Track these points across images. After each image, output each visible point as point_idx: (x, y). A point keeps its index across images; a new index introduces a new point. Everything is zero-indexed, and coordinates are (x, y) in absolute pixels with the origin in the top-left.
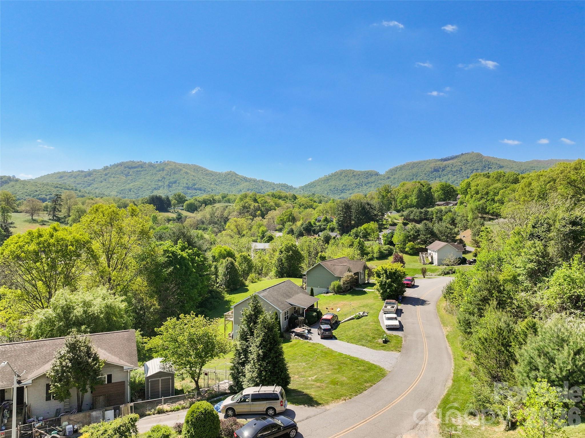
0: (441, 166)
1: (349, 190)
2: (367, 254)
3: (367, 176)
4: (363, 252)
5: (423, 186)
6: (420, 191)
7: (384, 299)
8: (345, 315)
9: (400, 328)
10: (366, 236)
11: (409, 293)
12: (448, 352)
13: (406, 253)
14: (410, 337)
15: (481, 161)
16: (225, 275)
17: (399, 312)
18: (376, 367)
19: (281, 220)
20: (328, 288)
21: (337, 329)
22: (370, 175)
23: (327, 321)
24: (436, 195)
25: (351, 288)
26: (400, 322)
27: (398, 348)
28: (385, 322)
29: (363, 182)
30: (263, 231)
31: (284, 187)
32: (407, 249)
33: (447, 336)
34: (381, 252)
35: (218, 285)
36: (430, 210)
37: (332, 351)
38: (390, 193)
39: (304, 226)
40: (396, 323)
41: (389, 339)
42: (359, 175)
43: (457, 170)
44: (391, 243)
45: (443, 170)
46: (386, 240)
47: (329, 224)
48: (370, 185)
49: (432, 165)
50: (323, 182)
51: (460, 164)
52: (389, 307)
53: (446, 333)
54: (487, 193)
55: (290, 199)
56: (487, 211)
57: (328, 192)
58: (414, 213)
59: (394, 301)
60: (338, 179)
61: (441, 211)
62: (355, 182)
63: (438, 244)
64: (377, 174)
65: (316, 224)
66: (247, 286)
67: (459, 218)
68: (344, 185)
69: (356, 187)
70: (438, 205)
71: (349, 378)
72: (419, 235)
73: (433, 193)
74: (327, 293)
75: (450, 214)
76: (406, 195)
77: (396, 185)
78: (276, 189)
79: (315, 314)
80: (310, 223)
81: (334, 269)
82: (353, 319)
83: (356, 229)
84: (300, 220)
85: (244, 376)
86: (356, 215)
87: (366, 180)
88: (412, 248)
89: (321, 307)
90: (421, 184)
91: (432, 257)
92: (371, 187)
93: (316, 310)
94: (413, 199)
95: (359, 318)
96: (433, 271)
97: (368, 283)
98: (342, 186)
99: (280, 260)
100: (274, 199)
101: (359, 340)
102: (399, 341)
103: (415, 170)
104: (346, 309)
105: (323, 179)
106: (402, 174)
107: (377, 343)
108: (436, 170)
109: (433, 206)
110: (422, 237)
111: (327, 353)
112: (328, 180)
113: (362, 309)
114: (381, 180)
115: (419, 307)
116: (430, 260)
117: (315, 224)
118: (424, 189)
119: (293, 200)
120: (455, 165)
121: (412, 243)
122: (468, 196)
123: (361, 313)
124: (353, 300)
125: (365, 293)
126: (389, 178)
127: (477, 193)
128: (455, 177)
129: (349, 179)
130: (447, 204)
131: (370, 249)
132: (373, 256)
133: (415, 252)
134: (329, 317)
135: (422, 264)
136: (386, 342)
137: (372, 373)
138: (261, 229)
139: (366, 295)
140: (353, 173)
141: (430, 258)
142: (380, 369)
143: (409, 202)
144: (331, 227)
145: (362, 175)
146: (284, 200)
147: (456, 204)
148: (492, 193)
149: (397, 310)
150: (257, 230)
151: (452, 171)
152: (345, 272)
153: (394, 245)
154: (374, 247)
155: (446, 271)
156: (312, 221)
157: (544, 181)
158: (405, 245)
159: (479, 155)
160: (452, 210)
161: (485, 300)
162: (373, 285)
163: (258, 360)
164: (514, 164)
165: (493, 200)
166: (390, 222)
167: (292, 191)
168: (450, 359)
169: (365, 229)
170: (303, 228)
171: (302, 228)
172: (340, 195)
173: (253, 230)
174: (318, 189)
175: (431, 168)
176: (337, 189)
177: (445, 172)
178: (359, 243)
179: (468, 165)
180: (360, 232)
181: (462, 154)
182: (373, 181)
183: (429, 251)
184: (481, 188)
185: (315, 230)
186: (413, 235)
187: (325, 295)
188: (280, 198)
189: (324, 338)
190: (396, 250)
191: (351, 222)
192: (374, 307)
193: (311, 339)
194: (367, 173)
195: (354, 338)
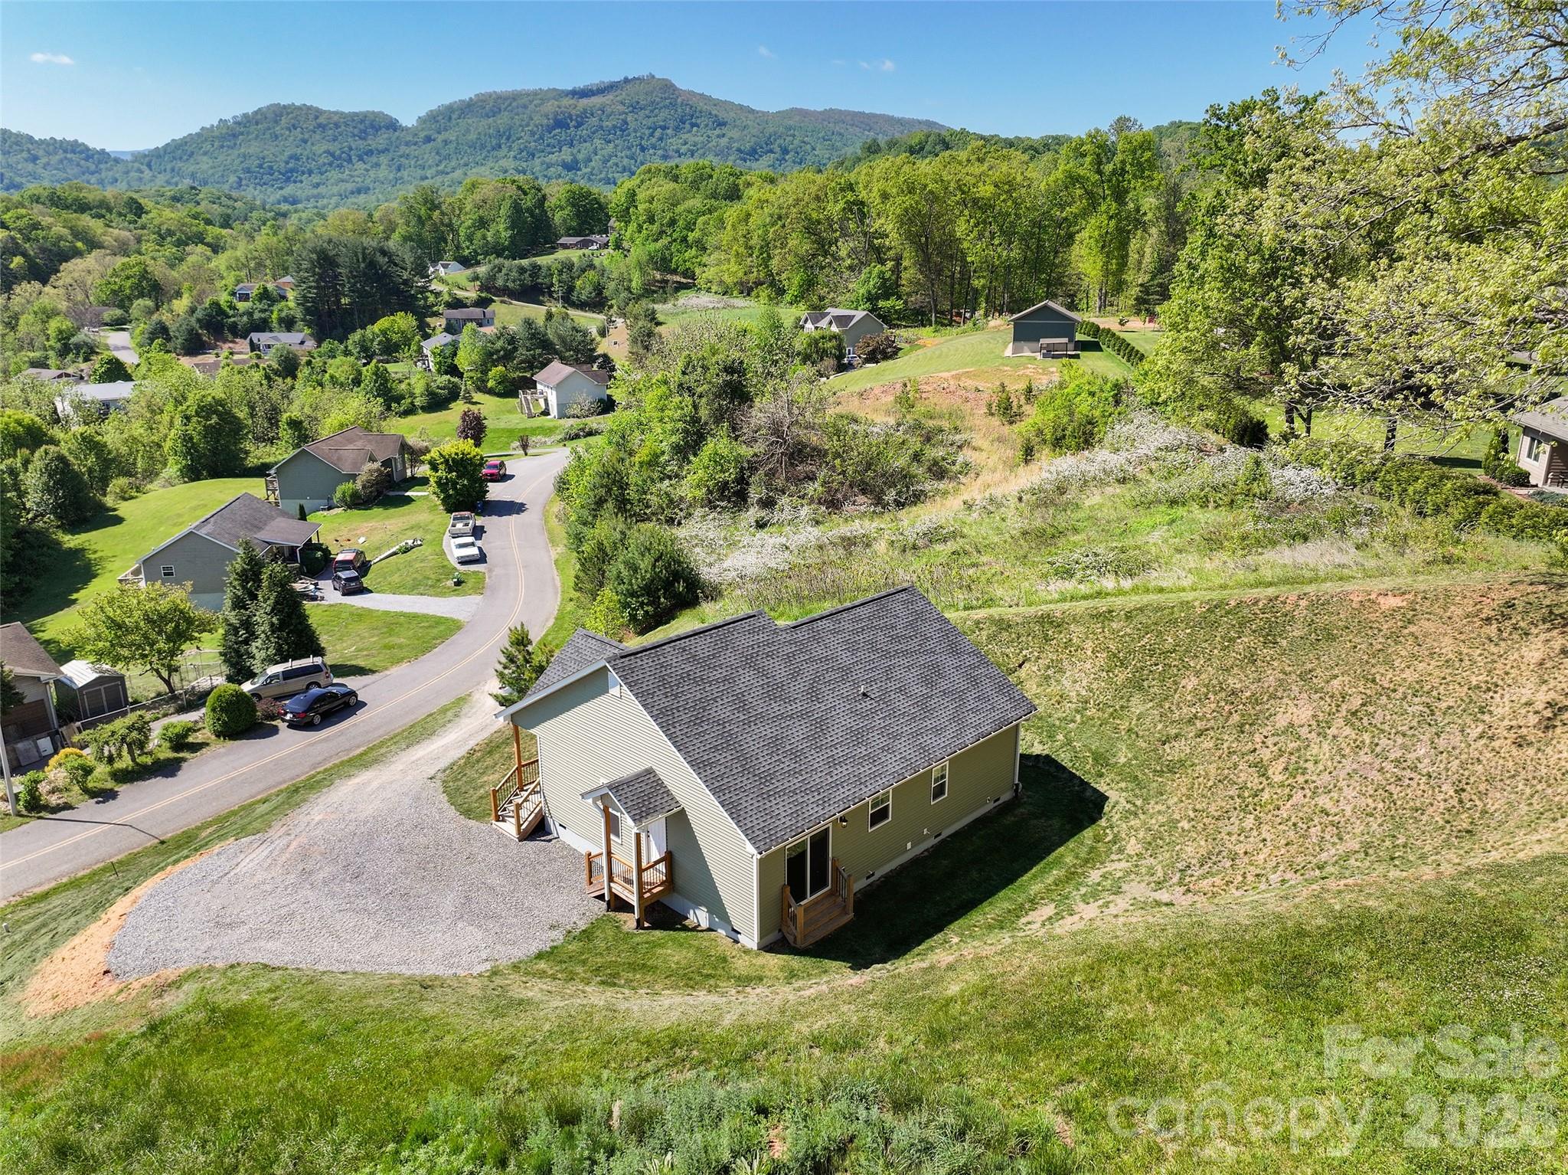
0: (573, 112)
1: (310, 172)
2: (398, 399)
3: (361, 131)
4: (389, 397)
5: (525, 194)
6: (516, 207)
7: (449, 511)
8: (379, 549)
9: (481, 559)
10: (391, 349)
11: (496, 492)
12: (554, 585)
13: (490, 392)
14: (497, 571)
15: (673, 105)
16: (47, 489)
17: (478, 532)
18: (447, 619)
19: (114, 292)
20: (330, 499)
21: (369, 576)
22: (372, 126)
23: (346, 565)
24: (558, 218)
25: (379, 493)
26: (480, 549)
27: (479, 588)
28: (454, 551)
29: (351, 149)
30: (61, 332)
31: (73, 151)
32: (491, 384)
33: (556, 561)
34: (430, 393)
35: (30, 516)
36: (543, 261)
37: (370, 611)
38: (437, 212)
39: (199, 314)
40: (473, 551)
41: (463, 578)
42: (337, 125)
43: (615, 127)
44: (453, 370)
45: (579, 126)
46: (440, 363)
47: (275, 308)
48: (374, 159)
49: (550, 107)
50: (216, 144)
51: (621, 108)
52: (460, 525)
53: (554, 556)
54: (673, 222)
55: (120, 214)
56: (673, 266)
57: (240, 179)
58: (504, 271)
59: (467, 514)
60: (267, 136)
61: (570, 266)
62: (324, 148)
63: (557, 370)
64: (393, 125)
65: (235, 308)
66: (115, 510)
67: (612, 286)
68: (291, 157)
69: (330, 164)
70: (565, 247)
71: (409, 638)
72: (515, 349)
73: (550, 214)
74: (330, 508)
75: (591, 274)
76: (481, 218)
77: (453, 163)
78: (44, 160)
79: (319, 554)
80: (216, 304)
81: (339, 459)
82: (395, 554)
83: (359, 331)
84: (178, 294)
85: (253, 657)
86: (354, 285)
87: (361, 144)
88: (503, 380)
89: (327, 539)
90: (519, 188)
91: (546, 400)
92: (377, 165)
93: (318, 547)
94: (501, 230)
95: (406, 550)
96: (549, 431)
97: (413, 478)
98: (284, 157)
99: (187, 439)
100: (65, 214)
101: (415, 587)
102: (480, 578)
103: (503, 120)
104: (377, 538)
105: (216, 134)
106: (468, 131)
107: (444, 587)
108: (560, 123)
109: (553, 250)
110: (522, 353)
111: (361, 615)
112: (234, 136)
113: (409, 533)
114: (407, 144)
115: (513, 518)
116: (543, 406)
117: (232, 307)
118: (528, 202)
119: (130, 217)
120: (608, 110)
121: (500, 368)
122: (633, 227)
123: (410, 542)
124: (388, 518)
125: (409, 500)
126: (428, 139)
127: (651, 220)
128: (611, 145)
129: (306, 136)
130: (585, 244)
131: (403, 386)
132: (412, 403)
133: (510, 389)
134: (350, 556)
135: (525, 417)
136: (458, 583)
137: (442, 628)
138: (54, 325)
139: (413, 505)
140: (317, 118)
141: (542, 402)
142: (453, 621)
143: (489, 235)
144: (283, 314)
145: (347, 125)
146: (101, 216)
147: (606, 245)
148: (681, 223)
149: (475, 528)
150: (40, 327)
151: (601, 127)
152: (363, 463)
153: (460, 375)
154: (413, 381)
155: (573, 432)
156: (223, 298)
157: (771, 216)
158: (485, 372)
159: (667, 86)
160: (596, 262)
161: (600, 502)
162: (424, 481)
163: (273, 632)
164: (751, 116)
165: (684, 239)
166: (446, 297)
167: (110, 170)
168: (556, 593)
169: (384, 332)
170: (199, 320)
171: (193, 320)
172: (281, 188)
173: (22, 328)
174: (205, 167)
175: (547, 116)
176: (271, 168)
177: (584, 132)
178: (376, 374)
179: (642, 113)
180: (372, 341)
181: (626, 80)
182: (380, 147)
183: (539, 386)
184: (660, 207)
185: (234, 325)
186: (503, 348)
187: (325, 513)
188: (83, 207)
189: (347, 593)
190: (466, 385)
191: (339, 301)
192: (432, 527)
193: (322, 599)
194: (362, 121)
195: (403, 586)
